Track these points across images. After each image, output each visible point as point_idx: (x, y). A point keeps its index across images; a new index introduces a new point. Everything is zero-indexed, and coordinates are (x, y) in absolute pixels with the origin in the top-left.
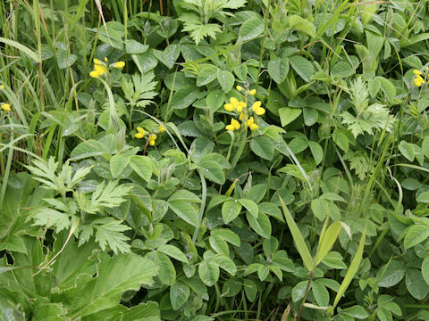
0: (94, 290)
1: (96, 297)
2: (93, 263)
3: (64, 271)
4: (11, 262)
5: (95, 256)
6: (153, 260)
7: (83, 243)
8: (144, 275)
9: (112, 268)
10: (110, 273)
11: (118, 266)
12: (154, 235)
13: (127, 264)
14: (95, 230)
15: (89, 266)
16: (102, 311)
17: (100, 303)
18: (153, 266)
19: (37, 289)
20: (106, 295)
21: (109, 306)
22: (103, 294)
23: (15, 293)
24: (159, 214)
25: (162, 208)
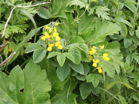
0: (94, 35)
1: (95, 38)
2: (94, 23)
3: (81, 27)
4: (60, 22)
5: (95, 21)
6: (118, 25)
7: (90, 14)
8: (115, 30)
9: (101, 27)
10: (100, 29)
11: (104, 26)
12: (118, 15)
13: (107, 26)
14: (95, 10)
15: (92, 24)
16: (97, 43)
17: (96, 40)
18: (118, 27)
19: (70, 34)
20: (99, 38)
21: (100, 41)
22: (98, 37)
23: (62, 34)
24: (120, 8)
25: (121, 5)
